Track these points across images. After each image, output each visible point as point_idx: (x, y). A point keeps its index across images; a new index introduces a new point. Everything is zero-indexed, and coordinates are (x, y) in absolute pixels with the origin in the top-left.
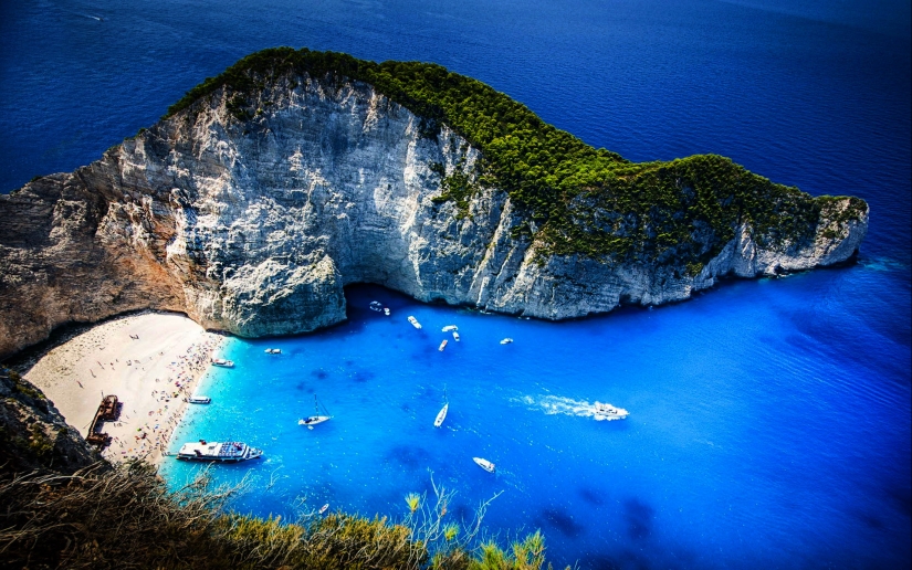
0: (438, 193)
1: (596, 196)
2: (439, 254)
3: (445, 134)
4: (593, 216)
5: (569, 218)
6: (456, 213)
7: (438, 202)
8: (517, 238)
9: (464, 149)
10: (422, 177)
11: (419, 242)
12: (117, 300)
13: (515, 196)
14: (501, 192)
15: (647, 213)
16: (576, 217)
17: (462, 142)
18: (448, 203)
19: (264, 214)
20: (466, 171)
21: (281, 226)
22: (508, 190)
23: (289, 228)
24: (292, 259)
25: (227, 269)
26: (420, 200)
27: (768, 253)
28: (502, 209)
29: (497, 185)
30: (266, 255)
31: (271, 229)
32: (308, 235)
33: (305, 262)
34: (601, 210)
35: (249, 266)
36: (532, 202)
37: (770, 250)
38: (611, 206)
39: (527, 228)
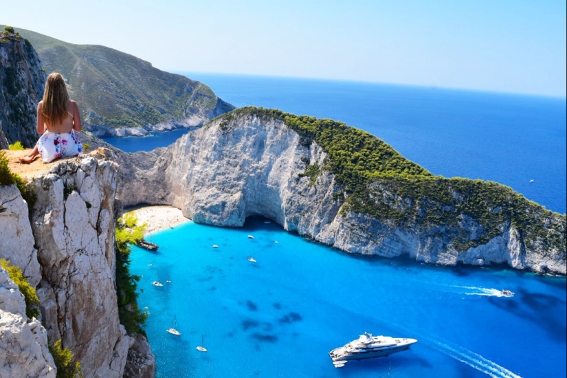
0: (302, 172)
1: (386, 185)
2: (296, 203)
3: (314, 145)
4: (382, 196)
5: (368, 193)
6: (308, 182)
7: (301, 176)
8: (335, 199)
9: (320, 153)
10: (296, 163)
11: (288, 194)
12: (163, 199)
13: (337, 177)
14: (331, 174)
15: (420, 200)
16: (372, 194)
17: (321, 149)
18: (306, 177)
19: (218, 167)
20: (319, 164)
21: (224, 174)
22: (334, 173)
23: (227, 176)
24: (223, 189)
25: (197, 188)
26: (292, 173)
27: (536, 254)
28: (330, 183)
29: (330, 170)
30: (213, 185)
31: (220, 174)
32: (234, 180)
33: (229, 192)
34: (388, 193)
35: (205, 189)
36: (346, 181)
37: (538, 253)
38: (395, 191)
39: (342, 195)
